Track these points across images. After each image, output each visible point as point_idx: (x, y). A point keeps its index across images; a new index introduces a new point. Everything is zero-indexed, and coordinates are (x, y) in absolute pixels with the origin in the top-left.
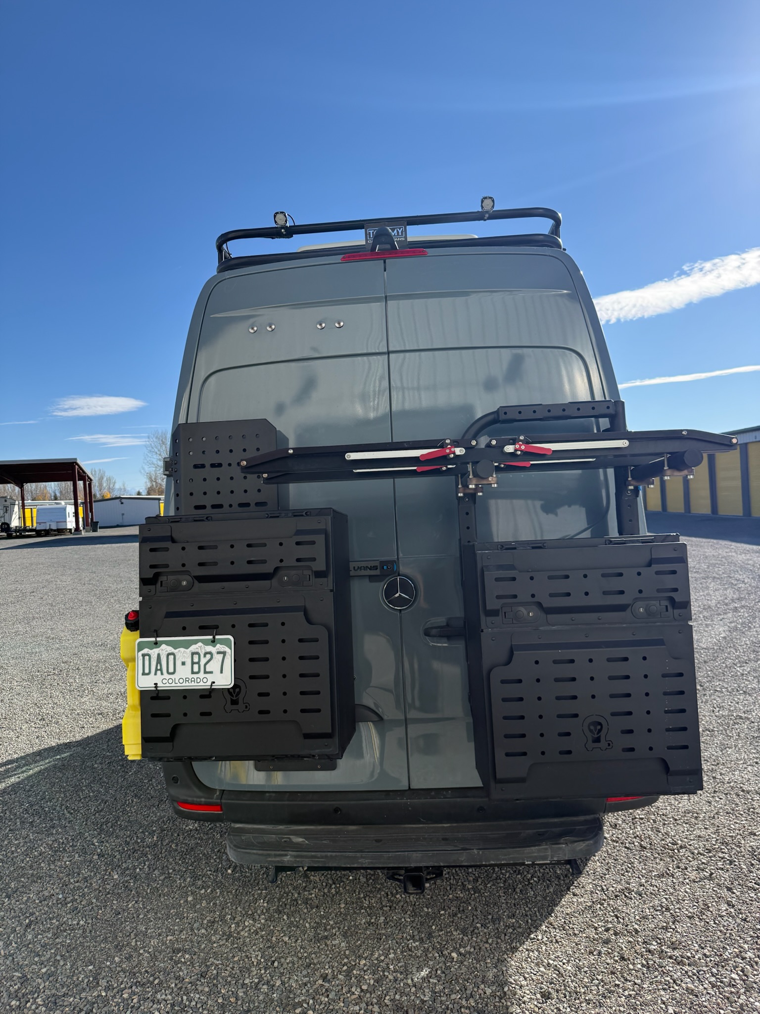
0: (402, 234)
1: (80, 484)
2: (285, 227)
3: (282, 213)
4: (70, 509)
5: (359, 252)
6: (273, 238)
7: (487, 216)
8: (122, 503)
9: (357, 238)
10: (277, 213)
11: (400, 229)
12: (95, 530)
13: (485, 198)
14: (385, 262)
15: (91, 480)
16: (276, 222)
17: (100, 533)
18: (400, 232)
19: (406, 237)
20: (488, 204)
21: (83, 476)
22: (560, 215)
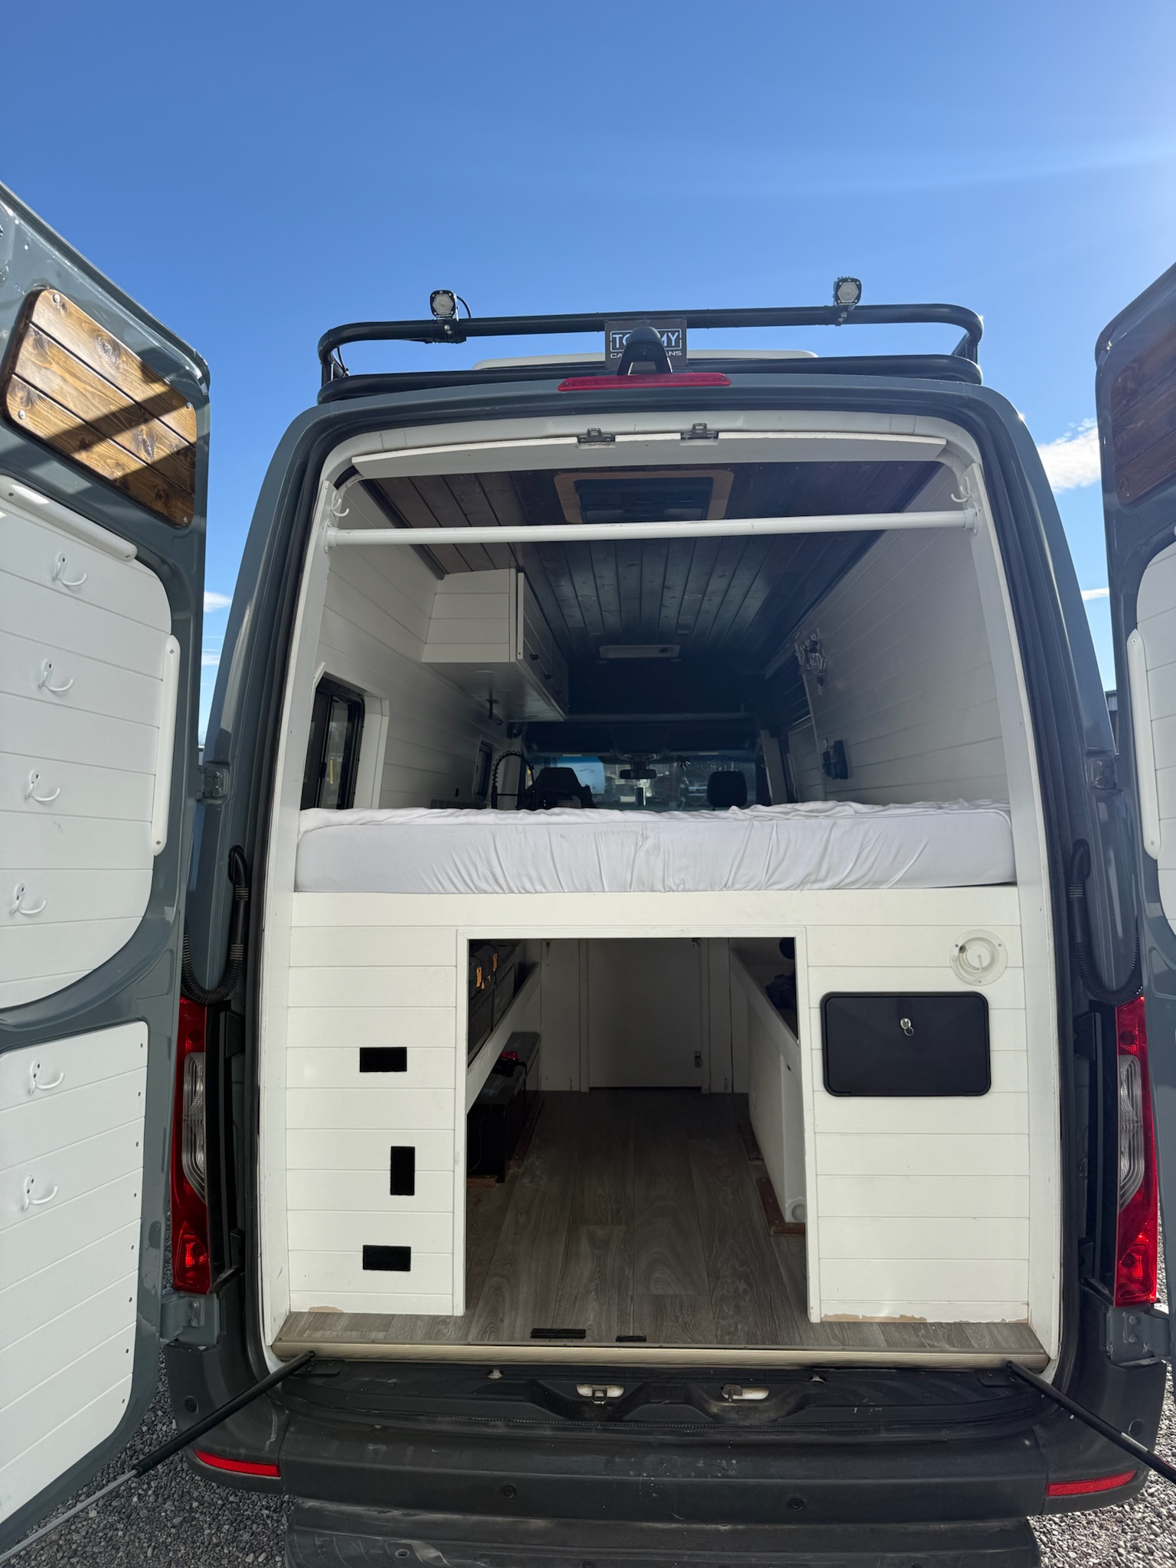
0: (677, 344)
2: (450, 321)
3: (446, 292)
5: (594, 374)
6: (427, 342)
7: (844, 315)
10: (437, 293)
11: (673, 333)
13: (843, 280)
16: (433, 310)
18: (673, 339)
19: (684, 350)
20: (848, 291)
22: (981, 318)
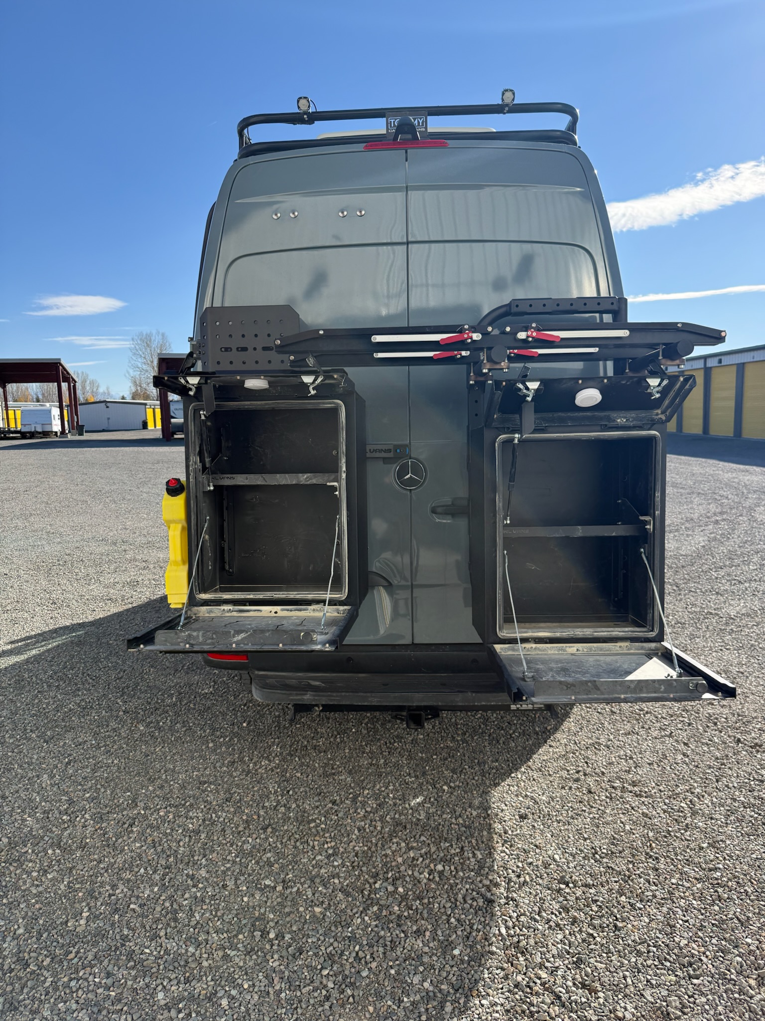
0: (423, 125)
1: (64, 385)
2: (306, 113)
3: (305, 98)
4: (56, 412)
5: (381, 141)
6: (294, 124)
7: (507, 109)
8: (107, 407)
9: (377, 127)
10: (300, 98)
11: (421, 119)
12: (81, 434)
13: (506, 90)
14: (406, 152)
15: (75, 382)
16: (299, 107)
17: (86, 437)
18: (421, 122)
19: (426, 128)
20: (508, 96)
21: (67, 378)
22: (578, 111)
